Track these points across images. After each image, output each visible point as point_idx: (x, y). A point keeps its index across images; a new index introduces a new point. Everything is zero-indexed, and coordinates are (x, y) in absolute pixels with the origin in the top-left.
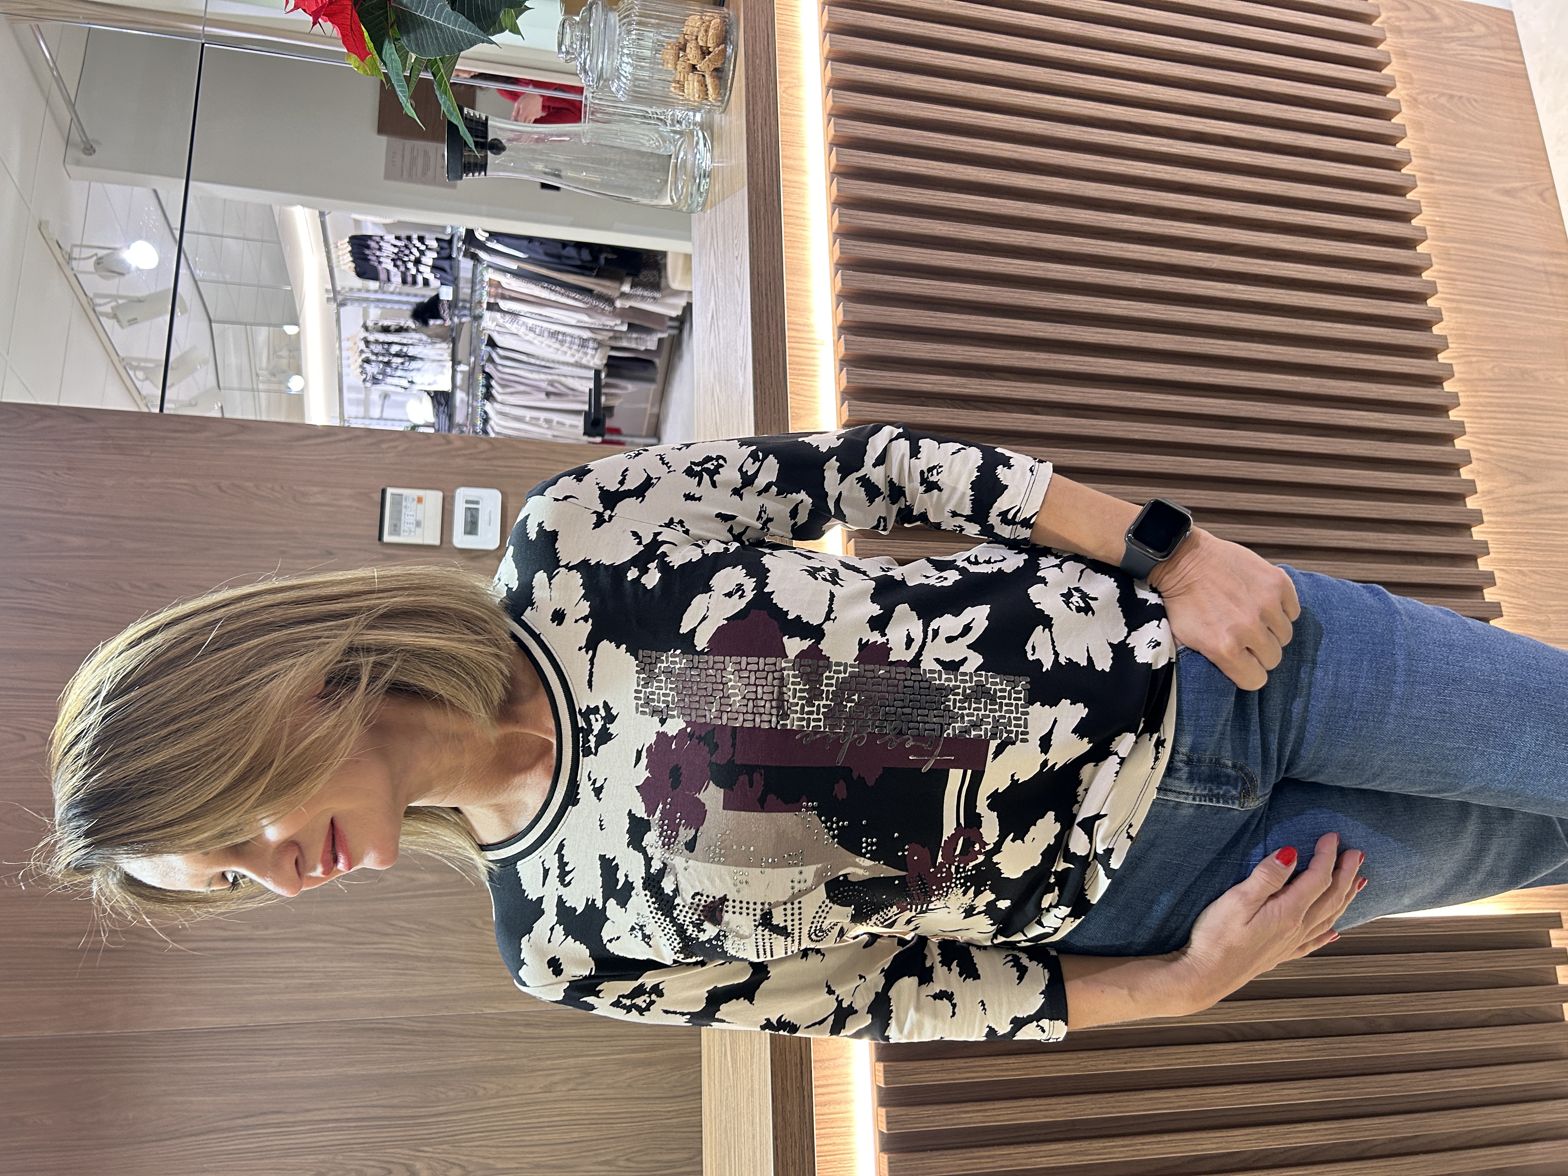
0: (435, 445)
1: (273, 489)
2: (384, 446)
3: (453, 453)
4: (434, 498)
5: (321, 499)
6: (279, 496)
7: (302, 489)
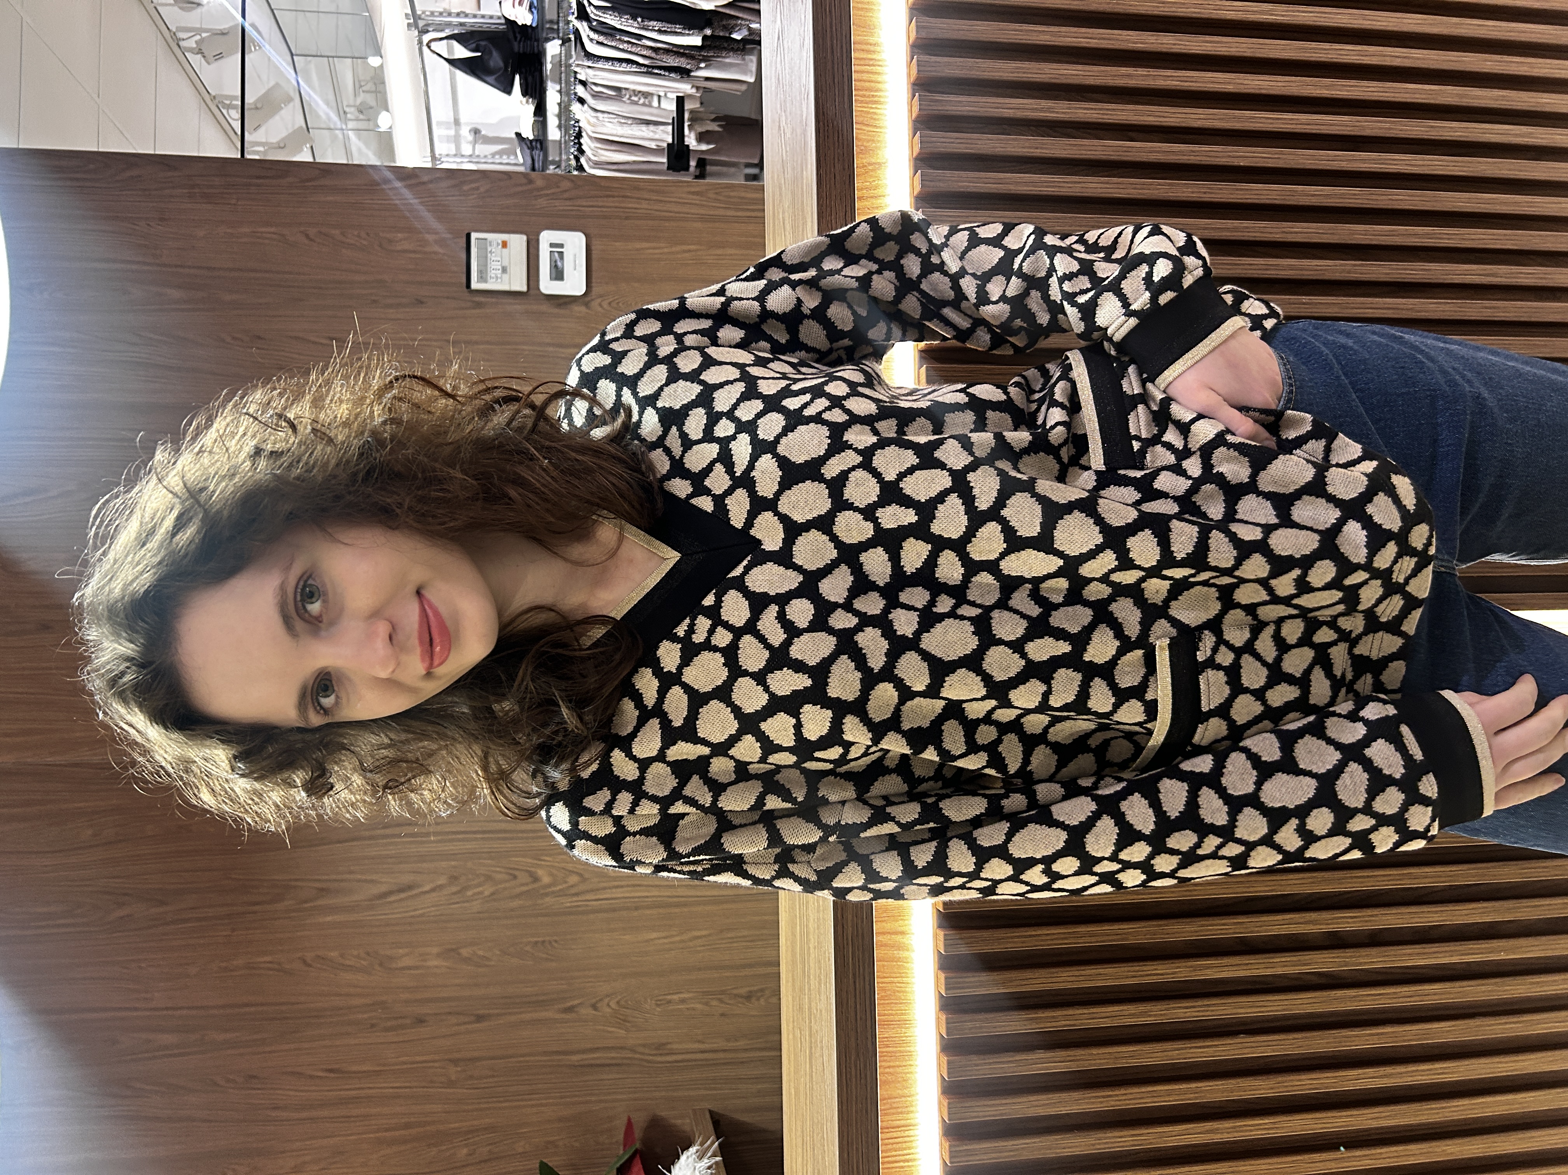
0: (516, 185)
1: (359, 236)
2: (466, 188)
3: (535, 193)
4: (518, 242)
5: (406, 246)
6: (365, 243)
7: (388, 236)
